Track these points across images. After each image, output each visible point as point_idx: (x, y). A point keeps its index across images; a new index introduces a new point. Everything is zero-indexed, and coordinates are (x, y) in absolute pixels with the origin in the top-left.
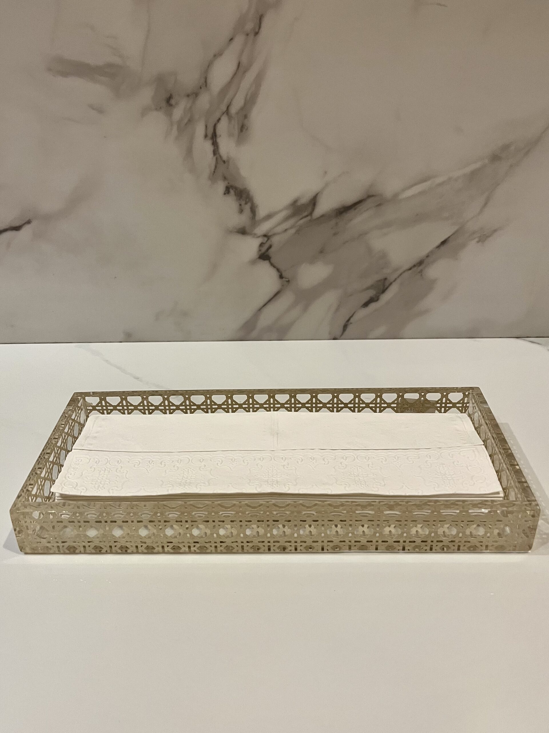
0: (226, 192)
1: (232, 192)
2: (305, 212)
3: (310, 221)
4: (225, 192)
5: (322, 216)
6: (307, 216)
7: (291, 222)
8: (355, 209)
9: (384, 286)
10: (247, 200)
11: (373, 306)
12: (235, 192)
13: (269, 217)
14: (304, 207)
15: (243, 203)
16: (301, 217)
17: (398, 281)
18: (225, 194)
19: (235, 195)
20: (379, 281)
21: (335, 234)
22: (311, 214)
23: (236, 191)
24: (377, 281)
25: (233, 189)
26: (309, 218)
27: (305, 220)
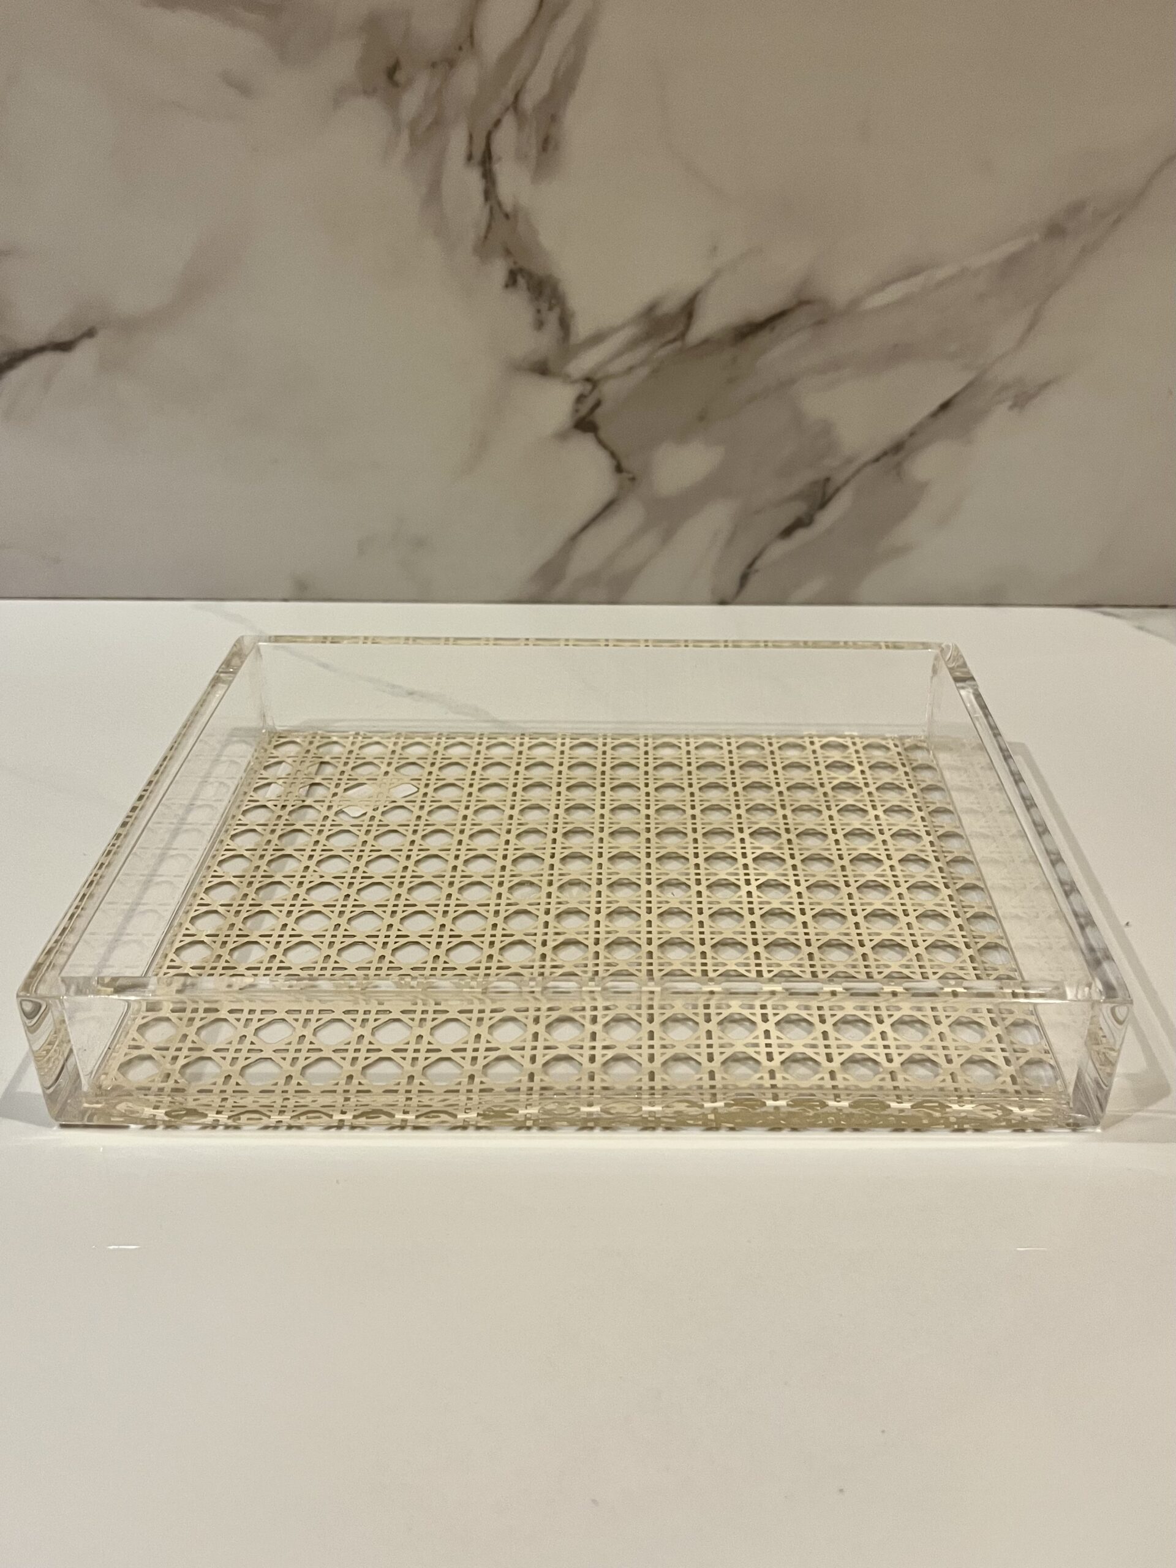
0: (508, 283)
1: (521, 281)
2: (670, 330)
3: (681, 350)
4: (507, 281)
5: (706, 341)
6: (674, 340)
7: (642, 352)
8: (773, 329)
9: (824, 494)
10: (553, 302)
11: (801, 536)
12: (528, 283)
13: (597, 338)
14: (670, 319)
15: (544, 306)
16: (663, 340)
17: (852, 485)
18: (507, 286)
19: (529, 289)
20: (815, 483)
21: (730, 381)
22: (683, 335)
23: (531, 281)
24: (811, 483)
25: (523, 277)
26: (678, 344)
27: (669, 348)
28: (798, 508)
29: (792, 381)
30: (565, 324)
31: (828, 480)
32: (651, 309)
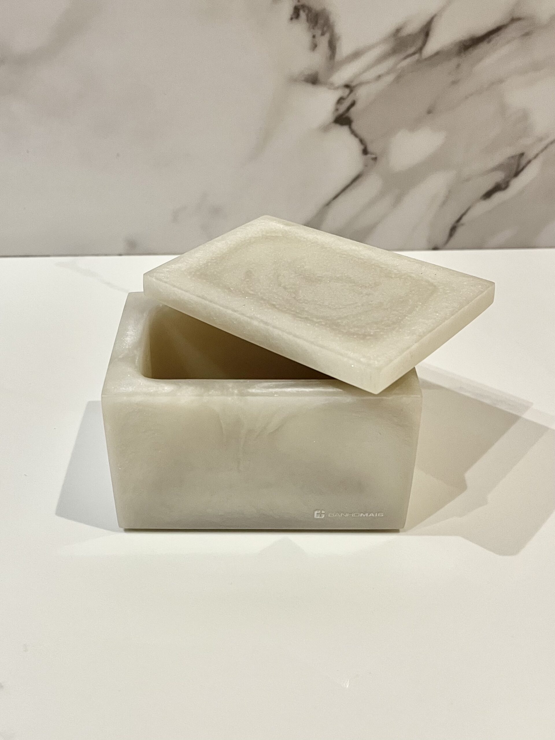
0: (293, 17)
1: (303, 15)
2: (411, 46)
3: (418, 61)
4: (292, 15)
5: (437, 54)
6: (414, 54)
7: (389, 63)
8: (489, 42)
9: (518, 165)
10: (325, 29)
11: (498, 197)
12: (307, 15)
13: (356, 55)
14: (412, 38)
15: (318, 32)
16: (405, 54)
17: (541, 158)
18: (292, 19)
19: (308, 20)
20: (513, 157)
21: (454, 83)
22: (420, 50)
23: (309, 15)
24: (509, 158)
25: (304, 11)
26: (417, 56)
27: (409, 60)
28: (499, 177)
29: (501, 81)
30: (332, 46)
31: (522, 155)
32: (398, 31)
